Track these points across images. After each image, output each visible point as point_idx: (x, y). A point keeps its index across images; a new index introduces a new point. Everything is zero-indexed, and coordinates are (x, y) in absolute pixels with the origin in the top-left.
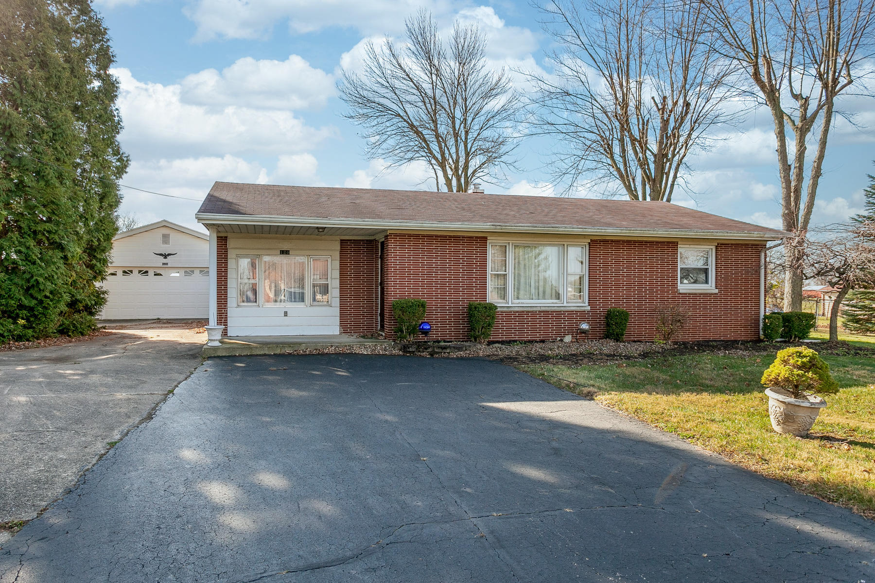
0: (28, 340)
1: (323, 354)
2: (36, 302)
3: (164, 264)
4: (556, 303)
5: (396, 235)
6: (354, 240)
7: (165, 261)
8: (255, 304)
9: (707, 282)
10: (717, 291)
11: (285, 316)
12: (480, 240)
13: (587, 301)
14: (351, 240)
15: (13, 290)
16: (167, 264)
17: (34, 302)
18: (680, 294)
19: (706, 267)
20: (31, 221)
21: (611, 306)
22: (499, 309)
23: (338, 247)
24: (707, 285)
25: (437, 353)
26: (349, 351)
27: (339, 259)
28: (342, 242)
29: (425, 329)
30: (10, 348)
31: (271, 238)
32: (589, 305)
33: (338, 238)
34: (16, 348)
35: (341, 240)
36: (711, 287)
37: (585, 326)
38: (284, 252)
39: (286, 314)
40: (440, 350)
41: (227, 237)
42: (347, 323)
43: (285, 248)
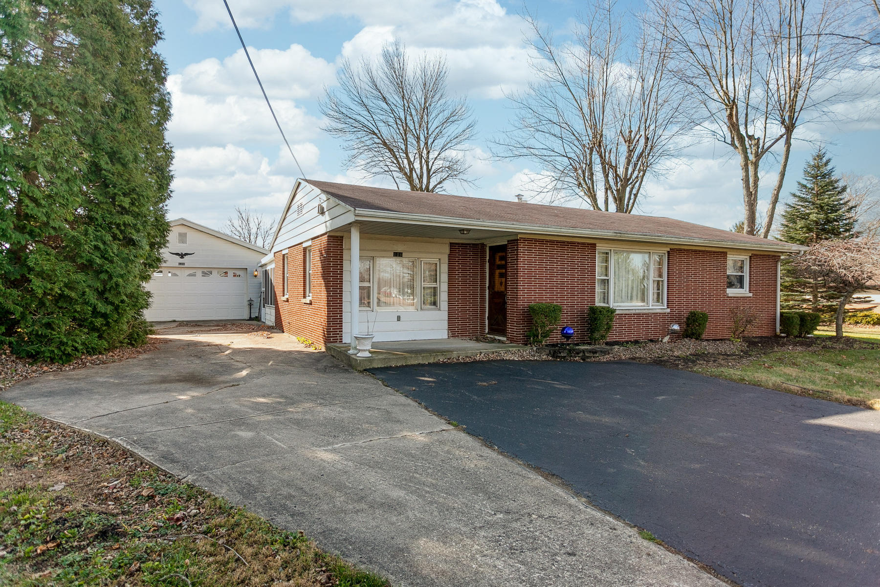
0: (100, 353)
1: (475, 362)
2: (112, 308)
3: (180, 264)
4: (644, 306)
5: (525, 240)
6: (462, 244)
7: (182, 261)
8: (369, 309)
9: (742, 287)
10: (751, 295)
11: (398, 320)
12: (588, 247)
13: (666, 304)
14: (458, 244)
15: (87, 293)
16: (183, 264)
17: (110, 308)
18: (728, 297)
19: (742, 274)
20: (106, 212)
21: (692, 309)
22: (617, 312)
23: (447, 250)
24: (741, 290)
25: (588, 357)
26: (499, 358)
27: (447, 262)
28: (452, 245)
29: (569, 334)
30: (84, 364)
31: (385, 239)
32: (668, 308)
33: (448, 241)
34: (91, 363)
35: (451, 243)
36: (744, 292)
37: (676, 327)
38: (398, 255)
39: (399, 318)
40: (591, 355)
41: (342, 237)
42: (456, 328)
43: (399, 250)
